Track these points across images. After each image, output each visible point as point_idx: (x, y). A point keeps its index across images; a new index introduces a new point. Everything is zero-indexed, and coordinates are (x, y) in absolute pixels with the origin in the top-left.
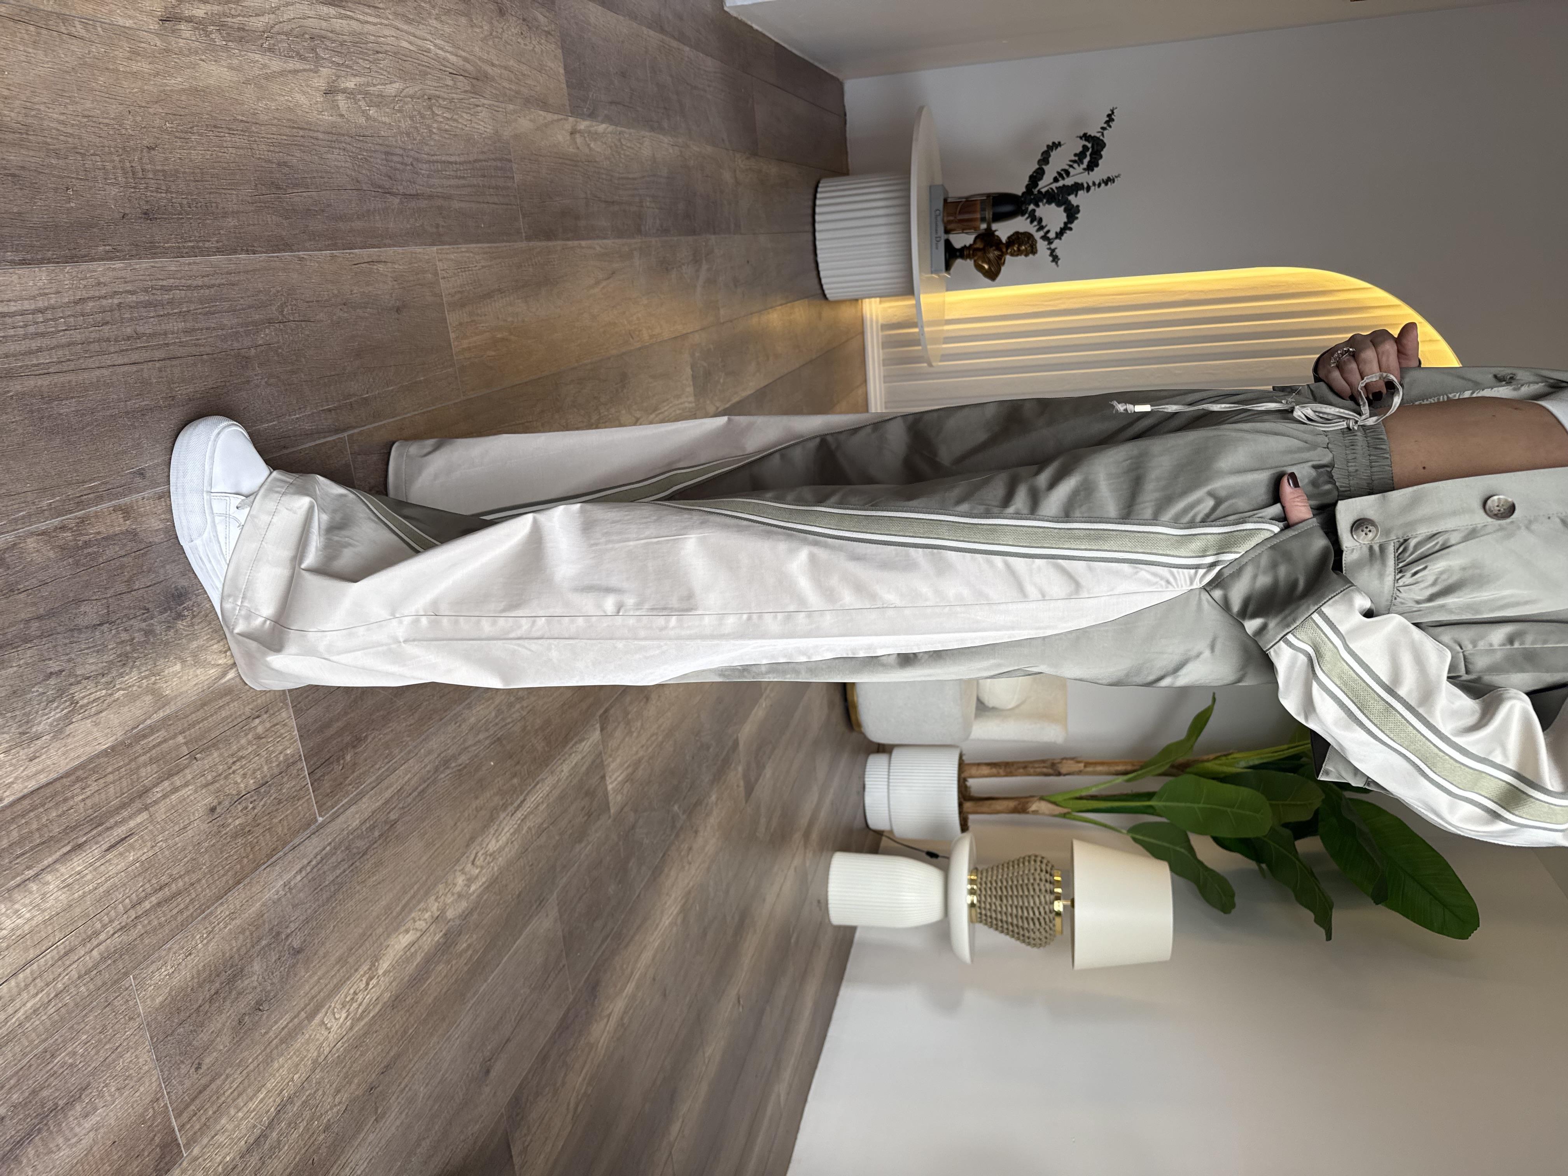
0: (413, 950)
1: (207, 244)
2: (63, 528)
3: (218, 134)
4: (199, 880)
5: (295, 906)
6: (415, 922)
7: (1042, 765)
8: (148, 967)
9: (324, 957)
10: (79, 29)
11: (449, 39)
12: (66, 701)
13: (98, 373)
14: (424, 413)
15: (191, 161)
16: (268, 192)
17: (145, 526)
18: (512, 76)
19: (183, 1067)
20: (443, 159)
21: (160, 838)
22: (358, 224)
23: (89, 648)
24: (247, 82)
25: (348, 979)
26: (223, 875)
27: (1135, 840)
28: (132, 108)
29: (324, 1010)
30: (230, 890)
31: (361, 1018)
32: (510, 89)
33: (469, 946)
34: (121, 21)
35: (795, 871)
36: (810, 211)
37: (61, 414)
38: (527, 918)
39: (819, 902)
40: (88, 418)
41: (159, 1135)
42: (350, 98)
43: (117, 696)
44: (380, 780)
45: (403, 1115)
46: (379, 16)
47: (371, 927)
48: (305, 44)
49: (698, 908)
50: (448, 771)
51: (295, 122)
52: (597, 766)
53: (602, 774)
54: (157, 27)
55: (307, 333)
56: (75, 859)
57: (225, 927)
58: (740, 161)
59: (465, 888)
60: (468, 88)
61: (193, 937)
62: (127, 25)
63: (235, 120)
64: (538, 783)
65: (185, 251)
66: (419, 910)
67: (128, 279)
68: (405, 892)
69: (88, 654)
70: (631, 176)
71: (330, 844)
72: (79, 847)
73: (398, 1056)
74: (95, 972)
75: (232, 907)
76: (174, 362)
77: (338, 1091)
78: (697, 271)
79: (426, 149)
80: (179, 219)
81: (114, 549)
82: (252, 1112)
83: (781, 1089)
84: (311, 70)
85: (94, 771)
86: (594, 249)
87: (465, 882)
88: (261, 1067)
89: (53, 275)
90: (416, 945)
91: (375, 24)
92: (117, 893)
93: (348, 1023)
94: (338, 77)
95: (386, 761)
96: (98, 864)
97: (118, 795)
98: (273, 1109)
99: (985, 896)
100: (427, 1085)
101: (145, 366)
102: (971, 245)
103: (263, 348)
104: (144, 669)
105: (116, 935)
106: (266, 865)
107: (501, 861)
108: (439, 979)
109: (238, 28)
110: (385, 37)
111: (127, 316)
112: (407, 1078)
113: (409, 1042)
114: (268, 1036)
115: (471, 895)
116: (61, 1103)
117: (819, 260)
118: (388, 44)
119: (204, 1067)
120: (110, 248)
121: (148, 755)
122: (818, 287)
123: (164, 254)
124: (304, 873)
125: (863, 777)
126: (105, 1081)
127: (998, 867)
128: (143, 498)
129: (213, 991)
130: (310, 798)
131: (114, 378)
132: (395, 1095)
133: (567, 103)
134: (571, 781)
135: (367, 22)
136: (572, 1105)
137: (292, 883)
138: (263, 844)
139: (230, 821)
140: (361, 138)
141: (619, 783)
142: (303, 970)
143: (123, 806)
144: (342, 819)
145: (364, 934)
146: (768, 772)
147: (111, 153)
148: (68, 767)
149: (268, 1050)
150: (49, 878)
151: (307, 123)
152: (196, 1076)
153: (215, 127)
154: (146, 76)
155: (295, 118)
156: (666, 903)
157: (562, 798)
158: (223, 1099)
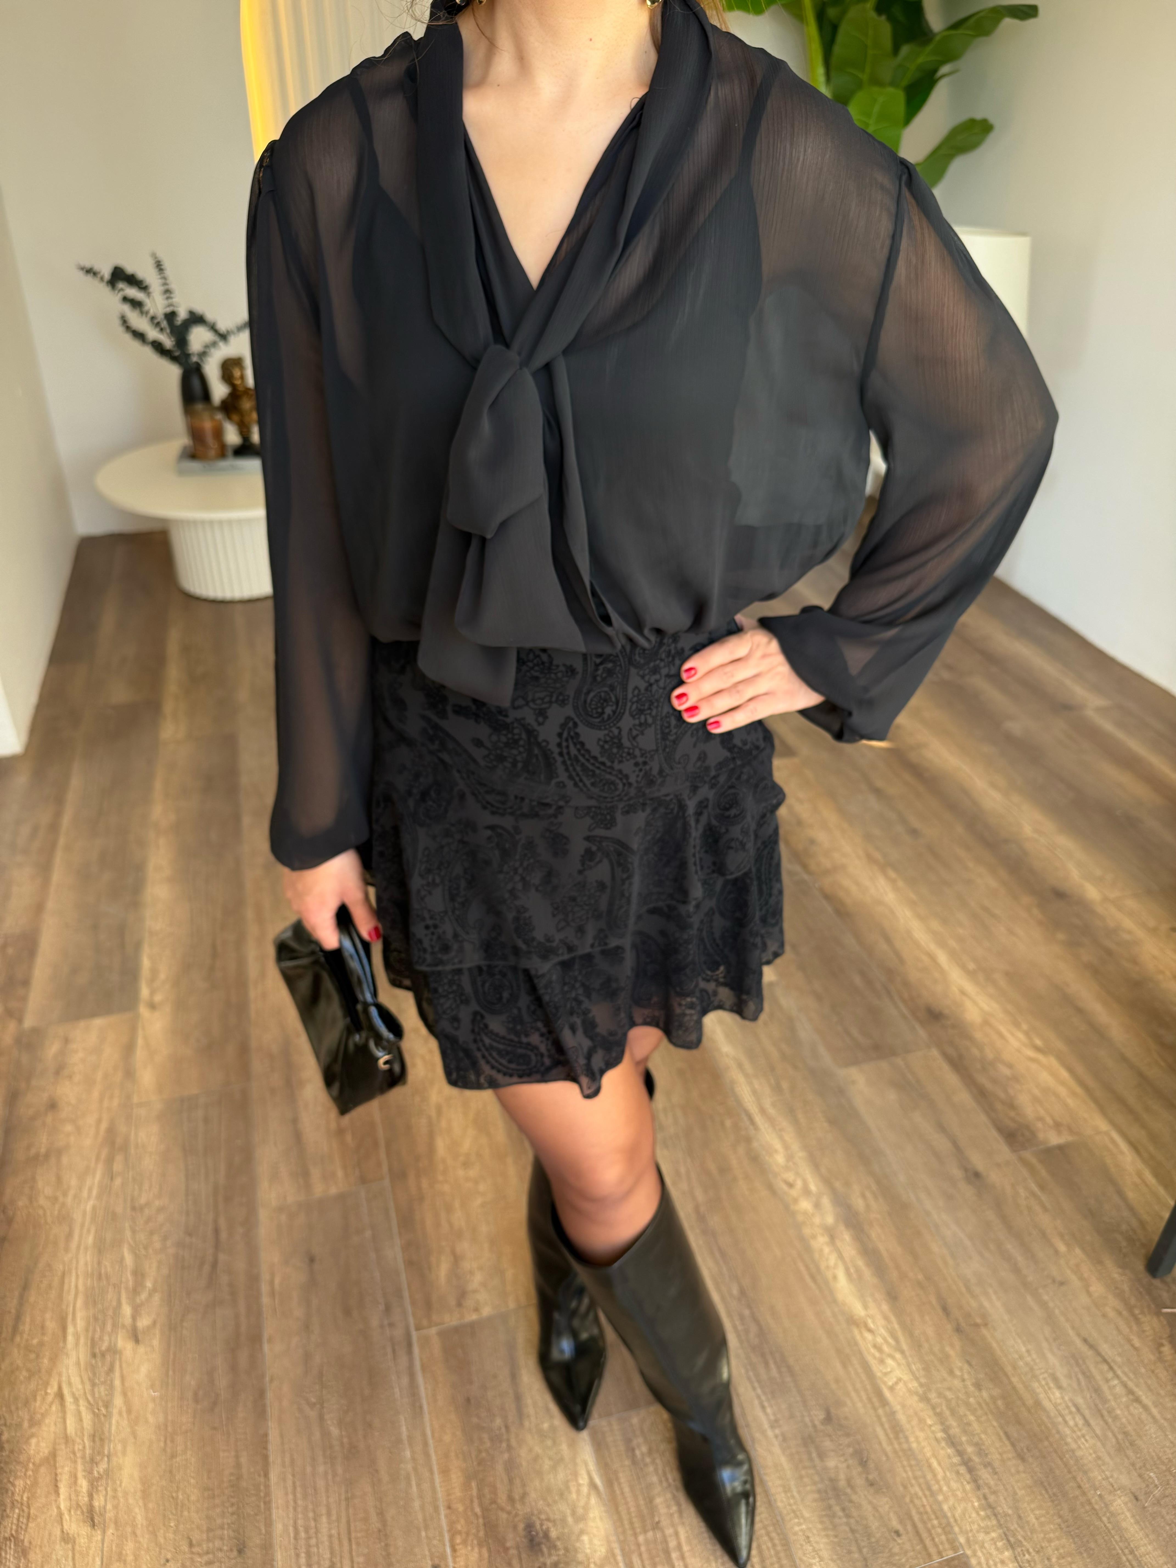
0: (852, 1270)
1: (262, 1487)
5: (792, 1416)
6: (829, 1266)
9: (838, 1382)
11: (82, 1178)
15: (198, 1501)
18: (108, 1093)
20: (184, 1194)
22: (242, 1307)
24: (134, 1435)
25: (861, 1353)
29: (882, 1386)
31: (897, 1339)
32: (119, 1098)
33: (862, 1193)
38: (851, 1112)
42: (139, 1312)
45: (990, 1290)
46: (70, 1272)
47: (823, 1323)
48: (100, 1364)
49: (885, 843)
51: (163, 1380)
55: (330, 1375)
57: (794, 1498)
58: (166, 732)
59: (811, 1197)
60: (122, 1156)
61: (795, 1534)
63: (164, 1450)
64: (734, 1091)
65: (267, 1512)
66: (820, 1260)
68: (802, 1277)
70: (189, 917)
73: (938, 1296)
75: (780, 1489)
76: (352, 1527)
79: (177, 1216)
80: (243, 1519)
82: (946, 1475)
84: (120, 1359)
87: (806, 1197)
88: (913, 1462)
90: (850, 1266)
93: (898, 1356)
94: (123, 1326)
98: (949, 1451)
100: (970, 1257)
103: (343, 1429)
107: (795, 1146)
108: (884, 1236)
109: (93, 1441)
112: (959, 1283)
113: (929, 1278)
114: (890, 1454)
115: (819, 1191)
118: (92, 1261)
119: (899, 1527)
123: (269, 1534)
124: (766, 1404)
129: (842, 1514)
132: (971, 1299)
133: (127, 1015)
137: (772, 1418)
140: (172, 1299)
142: (844, 1409)
145: (828, 1332)
149: (901, 1454)
151: (162, 1365)
153: (171, 1472)
154: (136, 1545)
155: (159, 1379)
158: (928, 1508)
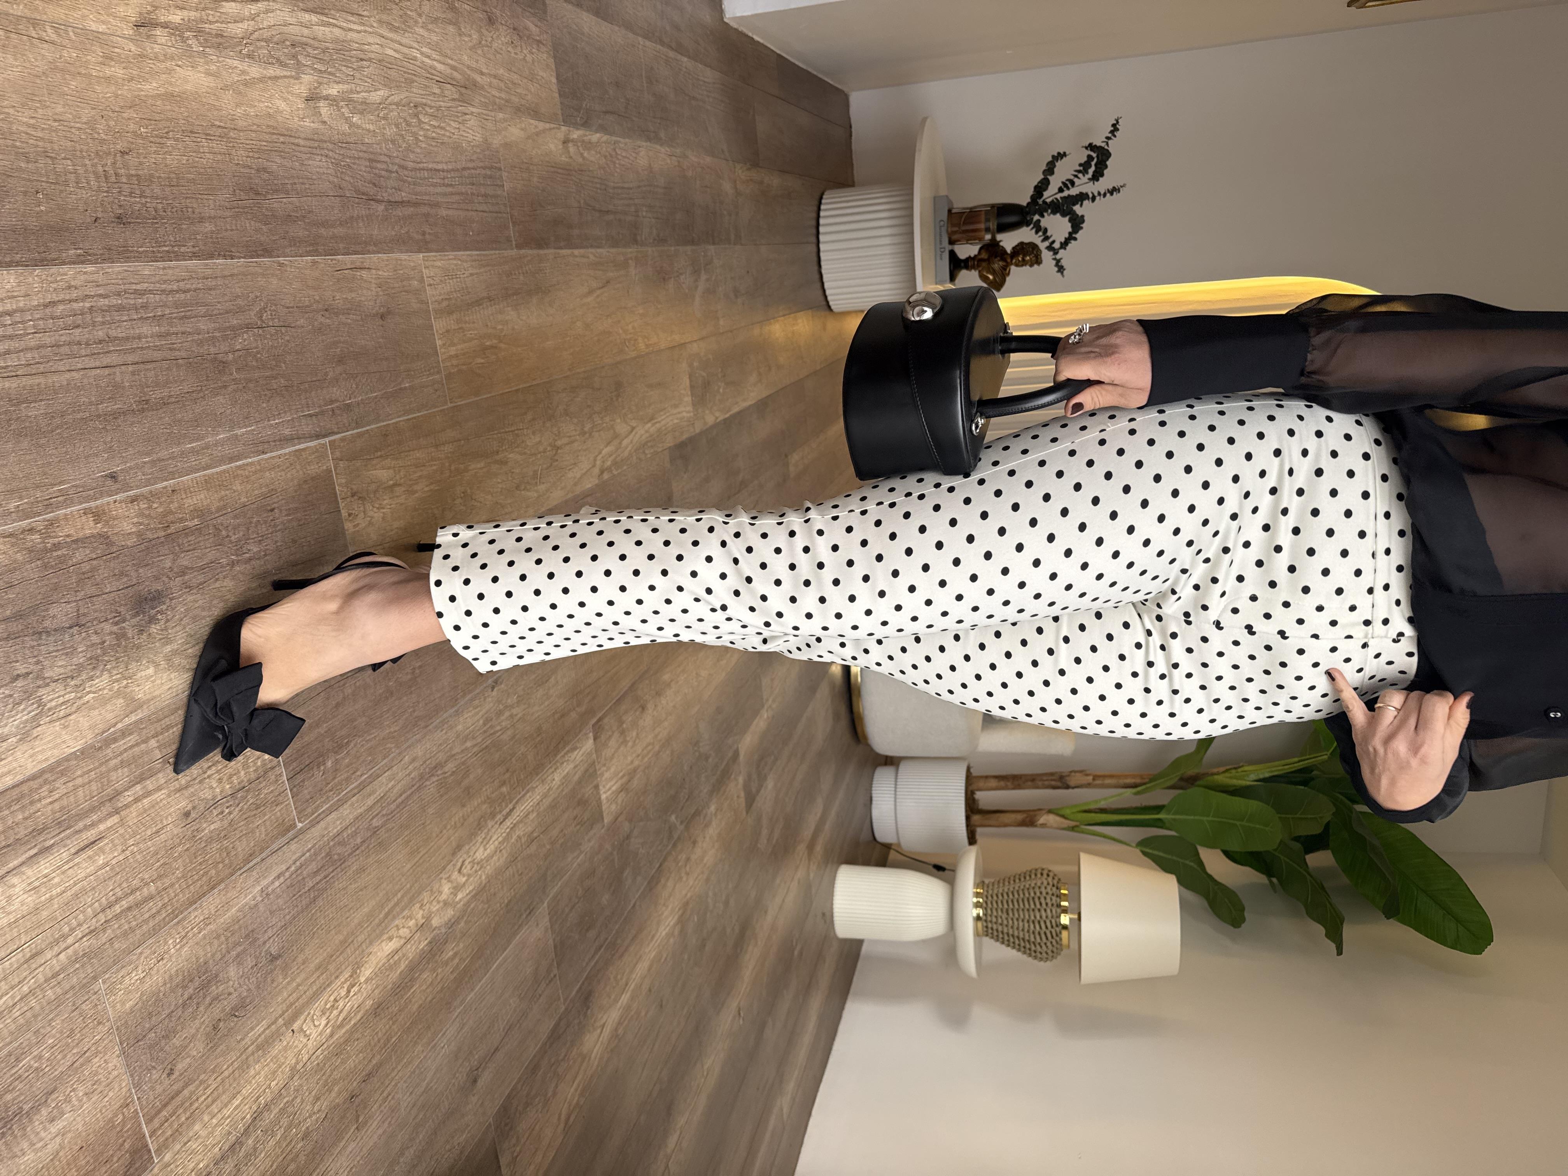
0: (396, 957)
1: (183, 249)
2: (31, 530)
3: (195, 139)
4: (172, 885)
5: (272, 913)
6: (398, 929)
7: (1051, 778)
8: (118, 971)
9: (303, 964)
10: (50, 34)
11: (436, 47)
12: (33, 704)
13: (68, 376)
14: (408, 420)
15: (166, 166)
16: (247, 198)
17: (116, 530)
18: (502, 85)
19: (154, 1072)
20: (430, 166)
21: (131, 842)
22: (340, 231)
23: (57, 651)
24: (225, 88)
25: (328, 985)
26: (198, 880)
27: (1145, 854)
28: (106, 113)
29: (303, 1017)
30: (204, 895)
31: (341, 1026)
32: (500, 98)
33: (456, 954)
34: (94, 27)
35: (799, 883)
36: (814, 223)
37: (30, 417)
38: (516, 927)
39: (824, 914)
40: (58, 421)
41: (128, 1141)
42: (332, 105)
43: (86, 699)
44: (362, 787)
45: (386, 1125)
46: (363, 24)
47: (353, 933)
48: (286, 50)
49: (696, 919)
50: (435, 779)
51: (275, 128)
52: (590, 774)
53: (595, 783)
54: (131, 32)
55: (287, 338)
56: (42, 862)
57: (200, 933)
58: (740, 171)
59: (452, 896)
60: (456, 96)
61: (166, 942)
62: (100, 30)
63: (213, 125)
64: (528, 792)
65: (160, 255)
66: (403, 917)
67: (100, 283)
68: (388, 900)
69: (56, 657)
70: (626, 185)
71: (309, 850)
72: (48, 849)
73: (380, 1065)
74: (62, 976)
75: (206, 912)
76: (149, 366)
77: (317, 1099)
78: (696, 281)
79: (412, 156)
80: (153, 223)
81: (85, 552)
82: (227, 1119)
83: (784, 1103)
84: (292, 77)
85: (62, 773)
86: (588, 257)
87: (452, 890)
88: (237, 1073)
89: (22, 278)
90: (400, 953)
91: (359, 32)
92: (86, 897)
93: (328, 1031)
94: (320, 83)
95: (369, 767)
96: (66, 867)
97: (87, 798)
98: (248, 1116)
99: (991, 910)
100: (411, 1093)
101: (117, 370)
102: (975, 256)
103: (240, 353)
104: (115, 672)
105: (85, 939)
106: (242, 870)
107: (489, 869)
108: (424, 987)
109: (216, 34)
110: (369, 44)
111: (100, 319)
112: (390, 1087)
113: (392, 1050)
114: (244, 1043)
115: (458, 903)
116: (26, 1107)
117: (823, 271)
118: (372, 52)
119: (177, 1073)
120: (81, 251)
121: (119, 758)
122: (822, 298)
123: (138, 257)
124: (282, 879)
125: (871, 790)
126: (73, 1085)
127: (1004, 880)
128: (115, 502)
129: (186, 997)
130: (289, 804)
131: (85, 381)
132: (378, 1104)
133: (559, 112)
134: (563, 790)
135: (350, 30)
136: (563, 1117)
137: (270, 889)
138: (239, 849)
139: (205, 825)
140: (344, 145)
141: (613, 793)
142: (281, 977)
143: (93, 809)
144: (322, 824)
145: (345, 941)
146: (770, 784)
147: (83, 157)
148: (36, 770)
149: (244, 1057)
150: (15, 880)
151: (288, 130)
152: (167, 1082)
153: (191, 132)
154: (120, 81)
155: (275, 124)
156: (662, 914)
157: (553, 806)
158: (196, 1105)
